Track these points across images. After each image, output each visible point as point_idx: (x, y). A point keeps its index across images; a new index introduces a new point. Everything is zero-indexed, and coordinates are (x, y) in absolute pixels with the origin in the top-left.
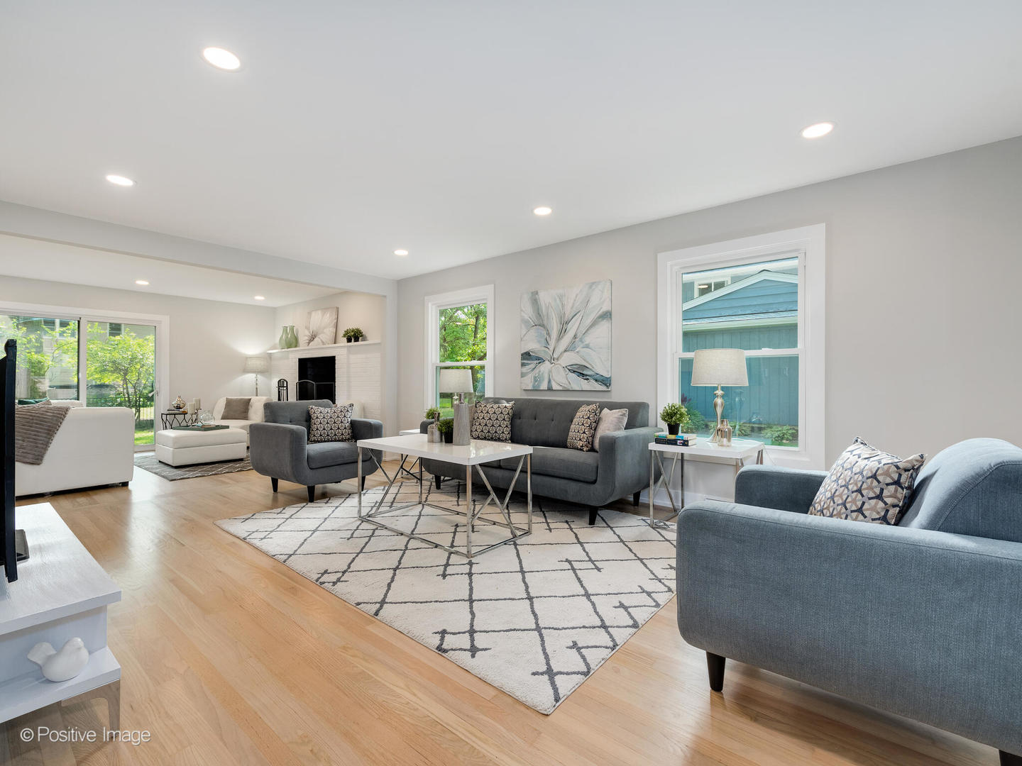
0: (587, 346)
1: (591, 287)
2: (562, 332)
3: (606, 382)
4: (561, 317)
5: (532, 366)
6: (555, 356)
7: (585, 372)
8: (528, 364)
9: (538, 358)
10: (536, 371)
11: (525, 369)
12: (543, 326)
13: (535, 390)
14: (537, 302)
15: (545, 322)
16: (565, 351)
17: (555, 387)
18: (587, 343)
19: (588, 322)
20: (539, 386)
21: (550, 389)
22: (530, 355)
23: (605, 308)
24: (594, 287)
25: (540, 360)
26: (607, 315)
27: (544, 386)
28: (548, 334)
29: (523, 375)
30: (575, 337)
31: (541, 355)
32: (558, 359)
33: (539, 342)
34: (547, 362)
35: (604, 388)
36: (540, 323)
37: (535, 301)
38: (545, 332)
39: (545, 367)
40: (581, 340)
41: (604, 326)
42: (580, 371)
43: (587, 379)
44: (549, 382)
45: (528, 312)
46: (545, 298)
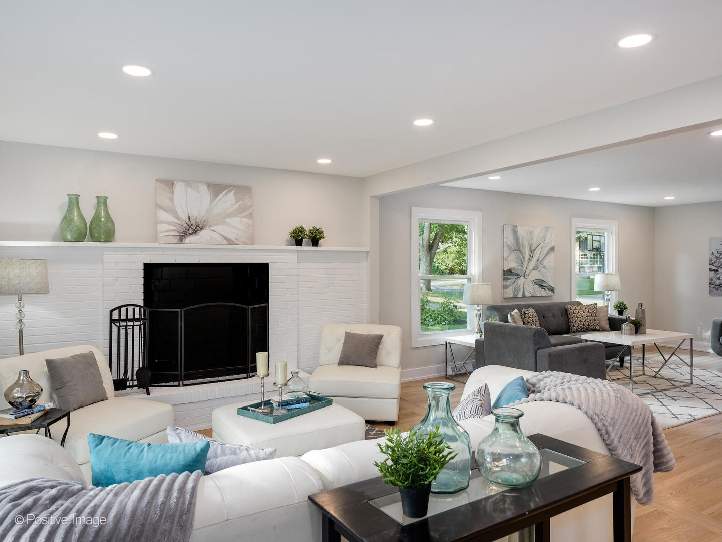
0: (544, 267)
1: (546, 230)
2: (531, 257)
3: (552, 290)
4: (530, 247)
5: (513, 280)
6: (527, 273)
7: (543, 284)
8: (511, 278)
9: (517, 274)
10: (516, 283)
11: (508, 282)
12: (520, 251)
13: (515, 297)
14: (516, 233)
15: (522, 249)
16: (533, 270)
17: (527, 294)
18: (544, 265)
19: (545, 252)
20: (517, 294)
21: (524, 296)
22: (512, 272)
23: (552, 245)
24: (547, 230)
25: (518, 276)
26: (552, 249)
27: (521, 295)
28: (523, 257)
29: (505, 287)
30: (538, 261)
31: (519, 272)
32: (529, 275)
33: (517, 262)
34: (522, 277)
35: (550, 293)
36: (518, 248)
37: (515, 233)
38: (521, 256)
39: (521, 280)
40: (541, 263)
41: (552, 255)
42: (540, 283)
43: (544, 289)
44: (524, 291)
45: (510, 240)
46: (521, 231)
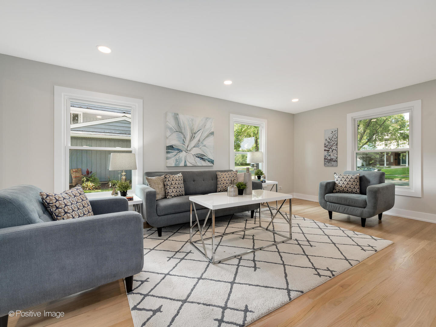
0: (205, 146)
1: (206, 119)
2: (192, 138)
3: (212, 162)
4: (192, 130)
5: (175, 153)
6: (189, 149)
7: (204, 158)
8: (172, 152)
9: (178, 150)
10: (177, 156)
11: (169, 155)
12: (181, 133)
13: (176, 166)
14: (178, 120)
15: (183, 131)
16: (194, 147)
17: (188, 164)
18: (205, 144)
19: (206, 134)
20: (179, 164)
21: (185, 166)
22: (173, 147)
23: (212, 130)
24: (208, 120)
25: (180, 151)
26: (212, 133)
27: (182, 164)
28: (185, 137)
29: (167, 158)
30: (199, 141)
31: (180, 148)
32: (190, 151)
33: (179, 141)
34: (184, 152)
35: (212, 165)
36: (179, 130)
37: (176, 117)
38: (182, 136)
39: (183, 155)
40: (202, 143)
41: (211, 138)
42: (201, 157)
43: (205, 161)
44: (185, 162)
45: (172, 123)
46: (182, 118)
